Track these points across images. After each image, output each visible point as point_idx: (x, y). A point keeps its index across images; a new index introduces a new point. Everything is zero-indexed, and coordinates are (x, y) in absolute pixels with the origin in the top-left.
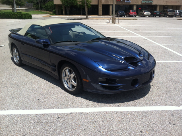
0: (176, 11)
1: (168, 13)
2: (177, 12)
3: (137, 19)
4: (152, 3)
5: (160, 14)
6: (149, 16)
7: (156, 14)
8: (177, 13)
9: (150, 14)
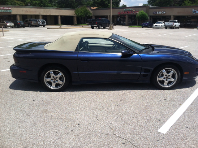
0: (38, 20)
1: (32, 23)
2: (40, 21)
3: (9, 31)
4: (11, 12)
5: (24, 24)
6: (12, 27)
7: (21, 24)
8: (40, 23)
9: (13, 24)
